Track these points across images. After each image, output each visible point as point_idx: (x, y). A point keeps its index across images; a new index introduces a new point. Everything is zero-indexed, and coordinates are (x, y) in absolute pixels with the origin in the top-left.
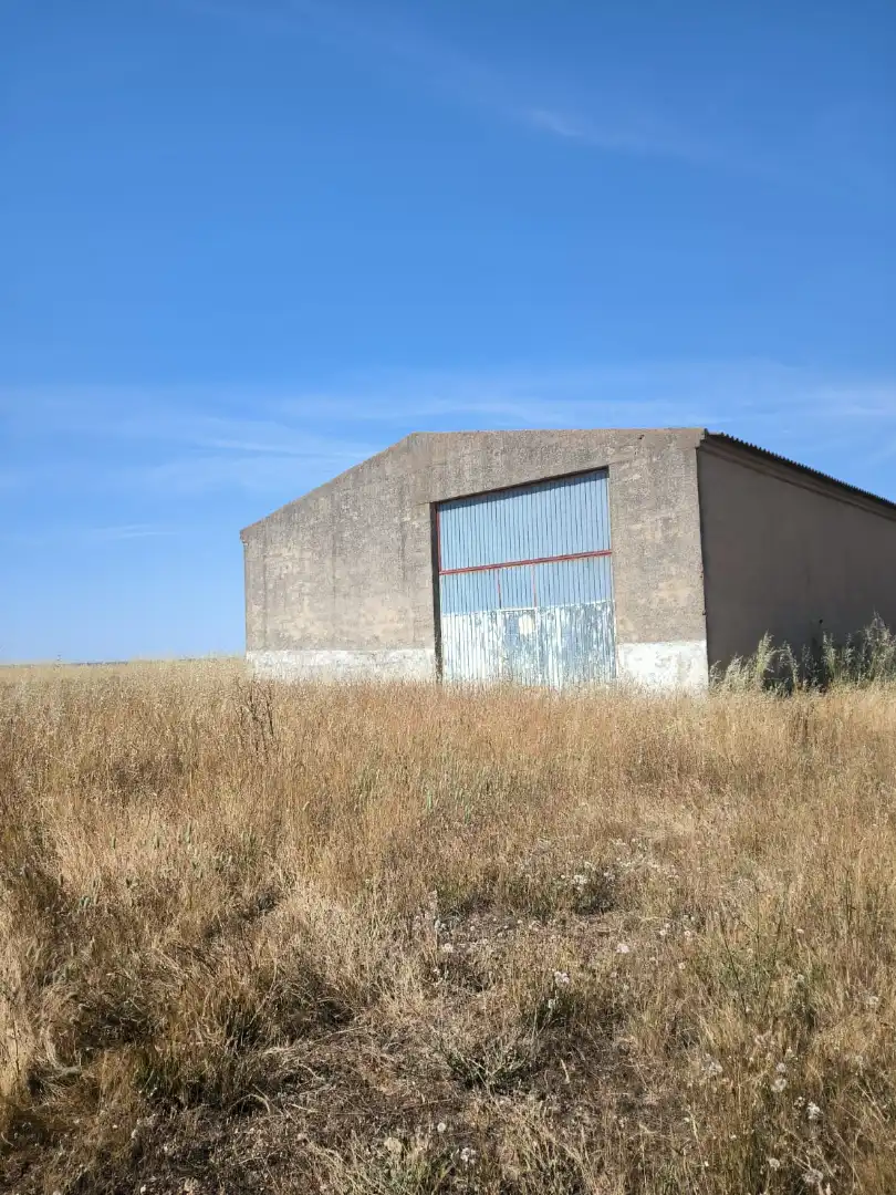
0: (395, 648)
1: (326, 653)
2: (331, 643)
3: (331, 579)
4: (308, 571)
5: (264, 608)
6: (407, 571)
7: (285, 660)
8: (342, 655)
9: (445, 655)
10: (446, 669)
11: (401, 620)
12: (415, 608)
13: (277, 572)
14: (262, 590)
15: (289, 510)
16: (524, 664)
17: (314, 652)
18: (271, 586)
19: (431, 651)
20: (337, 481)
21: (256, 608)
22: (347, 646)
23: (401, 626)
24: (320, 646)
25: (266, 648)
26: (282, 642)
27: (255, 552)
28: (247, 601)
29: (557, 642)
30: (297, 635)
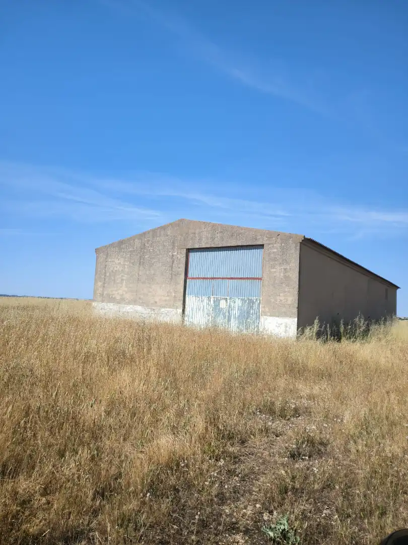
0: (164, 307)
1: (131, 306)
2: (134, 302)
3: (137, 274)
4: (126, 270)
5: (104, 283)
6: (173, 277)
7: (111, 307)
8: (139, 308)
9: (186, 313)
10: (186, 318)
11: (168, 296)
12: (175, 292)
13: (112, 269)
14: (103, 276)
15: (121, 242)
16: (220, 320)
17: (126, 305)
18: (108, 274)
19: (180, 311)
20: (144, 233)
21: (100, 284)
22: (142, 304)
23: (168, 298)
24: (129, 303)
25: (103, 301)
26: (111, 299)
27: (101, 260)
28: (95, 280)
29: (236, 312)
30: (118, 297)
